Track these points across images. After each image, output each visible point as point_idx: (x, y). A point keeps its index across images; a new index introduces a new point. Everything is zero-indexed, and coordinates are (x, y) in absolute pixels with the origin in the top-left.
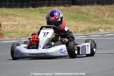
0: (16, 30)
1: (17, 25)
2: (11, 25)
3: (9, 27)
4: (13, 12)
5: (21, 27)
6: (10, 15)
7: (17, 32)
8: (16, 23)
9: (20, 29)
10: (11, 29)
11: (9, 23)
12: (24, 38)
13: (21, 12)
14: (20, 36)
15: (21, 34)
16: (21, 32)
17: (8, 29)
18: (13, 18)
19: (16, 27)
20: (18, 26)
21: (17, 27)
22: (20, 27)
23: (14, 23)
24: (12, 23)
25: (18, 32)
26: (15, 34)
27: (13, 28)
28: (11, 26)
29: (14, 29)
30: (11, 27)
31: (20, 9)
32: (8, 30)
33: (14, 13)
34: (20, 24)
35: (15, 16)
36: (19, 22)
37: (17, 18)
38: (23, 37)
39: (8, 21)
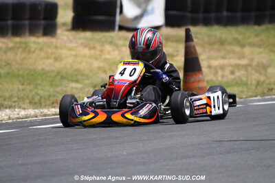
0: (244, 79)
1: (245, 67)
2: (231, 66)
3: (227, 72)
4: (236, 36)
5: (256, 71)
6: (230, 44)
7: (246, 84)
8: (245, 62)
9: (254, 77)
10: (232, 77)
11: (226, 61)
12: (258, 98)
13: (257, 35)
14: (250, 94)
15: (254, 87)
16: (254, 82)
17: (223, 76)
18: (237, 49)
19: (243, 72)
20: (250, 69)
21: (247, 71)
22: (253, 72)
23: (238, 62)
24: (234, 61)
25: (249, 82)
26: (241, 89)
27: (237, 74)
28: (230, 68)
29: (239, 77)
30: (232, 73)
31: (256, 27)
32: (225, 79)
33: (240, 37)
34: (255, 63)
35: (242, 46)
36: (252, 60)
37: (247, 50)
38: (256, 96)
39: (223, 58)
